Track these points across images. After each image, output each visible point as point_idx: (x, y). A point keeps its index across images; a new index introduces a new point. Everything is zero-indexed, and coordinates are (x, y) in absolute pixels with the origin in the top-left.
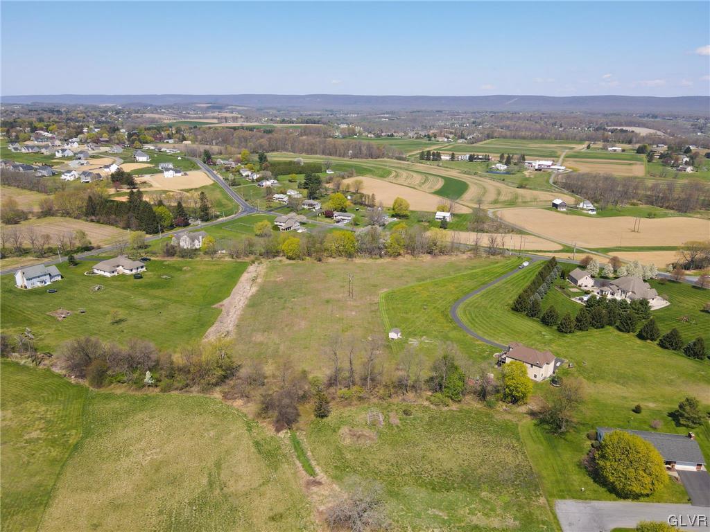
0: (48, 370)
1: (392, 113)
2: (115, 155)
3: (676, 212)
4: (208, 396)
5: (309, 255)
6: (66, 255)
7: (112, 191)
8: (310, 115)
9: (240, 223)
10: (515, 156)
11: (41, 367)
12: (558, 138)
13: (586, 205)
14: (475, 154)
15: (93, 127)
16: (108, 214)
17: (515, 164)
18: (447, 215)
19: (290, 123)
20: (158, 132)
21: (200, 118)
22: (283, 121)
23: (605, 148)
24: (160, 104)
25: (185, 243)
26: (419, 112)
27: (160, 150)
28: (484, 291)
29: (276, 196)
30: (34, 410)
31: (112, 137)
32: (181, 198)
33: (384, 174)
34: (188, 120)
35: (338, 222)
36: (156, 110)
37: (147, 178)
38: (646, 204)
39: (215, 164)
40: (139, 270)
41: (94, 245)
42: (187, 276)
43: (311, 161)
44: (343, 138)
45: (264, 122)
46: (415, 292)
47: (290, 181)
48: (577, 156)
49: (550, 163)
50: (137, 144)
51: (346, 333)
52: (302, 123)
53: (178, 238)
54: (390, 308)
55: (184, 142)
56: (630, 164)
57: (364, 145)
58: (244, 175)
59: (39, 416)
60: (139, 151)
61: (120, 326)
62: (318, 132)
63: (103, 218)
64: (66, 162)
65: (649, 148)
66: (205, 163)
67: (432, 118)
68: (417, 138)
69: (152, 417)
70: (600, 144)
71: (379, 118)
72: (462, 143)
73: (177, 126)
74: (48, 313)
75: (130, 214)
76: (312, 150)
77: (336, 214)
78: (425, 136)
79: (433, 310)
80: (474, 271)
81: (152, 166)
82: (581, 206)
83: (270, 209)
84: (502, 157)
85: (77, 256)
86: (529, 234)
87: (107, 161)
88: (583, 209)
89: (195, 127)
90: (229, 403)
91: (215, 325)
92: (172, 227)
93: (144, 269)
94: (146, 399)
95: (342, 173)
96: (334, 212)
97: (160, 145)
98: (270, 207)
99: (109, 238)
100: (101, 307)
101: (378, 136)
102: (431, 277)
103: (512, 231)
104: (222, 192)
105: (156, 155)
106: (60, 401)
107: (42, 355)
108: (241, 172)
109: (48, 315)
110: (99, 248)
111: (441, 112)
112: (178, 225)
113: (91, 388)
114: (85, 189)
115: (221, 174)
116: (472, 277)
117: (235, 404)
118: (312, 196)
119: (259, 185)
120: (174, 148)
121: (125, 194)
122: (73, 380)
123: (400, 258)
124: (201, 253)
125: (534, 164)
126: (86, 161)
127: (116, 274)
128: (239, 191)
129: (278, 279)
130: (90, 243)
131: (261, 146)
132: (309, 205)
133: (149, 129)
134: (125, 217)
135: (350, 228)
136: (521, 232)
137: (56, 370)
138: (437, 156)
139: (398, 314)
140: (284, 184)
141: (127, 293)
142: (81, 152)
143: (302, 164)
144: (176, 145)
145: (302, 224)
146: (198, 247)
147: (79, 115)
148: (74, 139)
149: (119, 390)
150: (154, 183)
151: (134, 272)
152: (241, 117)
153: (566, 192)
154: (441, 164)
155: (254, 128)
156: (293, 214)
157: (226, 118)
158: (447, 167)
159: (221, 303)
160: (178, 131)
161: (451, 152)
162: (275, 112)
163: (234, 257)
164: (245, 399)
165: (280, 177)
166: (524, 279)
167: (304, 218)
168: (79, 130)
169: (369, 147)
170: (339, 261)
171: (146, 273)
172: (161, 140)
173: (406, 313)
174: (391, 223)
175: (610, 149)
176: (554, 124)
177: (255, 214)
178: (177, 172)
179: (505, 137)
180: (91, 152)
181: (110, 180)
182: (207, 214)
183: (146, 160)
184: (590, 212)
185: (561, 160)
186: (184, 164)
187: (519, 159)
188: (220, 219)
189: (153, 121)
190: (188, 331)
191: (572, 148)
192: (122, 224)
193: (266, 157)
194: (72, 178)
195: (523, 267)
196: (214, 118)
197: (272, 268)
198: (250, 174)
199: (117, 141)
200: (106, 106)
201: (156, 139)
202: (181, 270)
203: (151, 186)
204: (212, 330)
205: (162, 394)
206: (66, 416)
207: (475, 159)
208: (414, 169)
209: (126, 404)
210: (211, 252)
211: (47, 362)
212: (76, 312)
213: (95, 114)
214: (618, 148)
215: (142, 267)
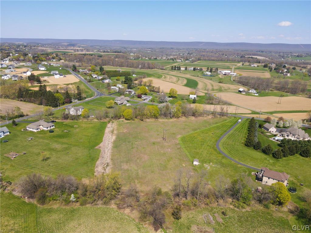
0: (10, 193)
1: (152, 49)
2: (28, 67)
3: (291, 94)
4: (108, 207)
5: (136, 117)
6: (10, 120)
7: (30, 85)
8: (115, 49)
9: (97, 101)
10: (214, 69)
11: (6, 191)
12: (228, 60)
13: (253, 91)
14: (196, 67)
15: (14, 53)
16: (30, 97)
17: (214, 72)
18: (195, 96)
19: (108, 52)
20: (47, 56)
21: (65, 50)
22: (104, 52)
23: (250, 65)
24: (45, 43)
25: (72, 112)
26: (163, 48)
27: (50, 64)
28: (227, 136)
29: (112, 87)
30: (6, 223)
31: (26, 58)
32: (67, 89)
33: (159, 77)
34: (60, 51)
35: (144, 100)
36: (43, 45)
37: (46, 78)
38: (277, 90)
39: (79, 72)
40: (51, 127)
41: (25, 114)
42: (77, 130)
43: (124, 70)
44: (135, 59)
45: (95, 52)
46: (195, 137)
47: (117, 80)
48: (239, 68)
49: (229, 72)
50: (38, 61)
51: (170, 162)
52: (113, 52)
53: (69, 109)
54: (187, 146)
55: (61, 61)
56: (263, 72)
57: (146, 63)
58: (94, 77)
59: (10, 228)
60: (40, 65)
61: (47, 162)
62: (123, 57)
63: (27, 99)
64: (3, 70)
65: (269, 65)
66: (73, 71)
67: (169, 51)
68: (167, 60)
69: (80, 225)
70: (247, 64)
71: (146, 51)
72: (188, 62)
73: (56, 53)
74: (5, 155)
75: (42, 97)
76: (122, 65)
77: (143, 96)
78: (171, 59)
79: (208, 147)
80: (217, 125)
81: (47, 72)
82: (250, 91)
83: (110, 94)
84: (208, 69)
85: (16, 120)
86: (234, 105)
87: (24, 69)
88: (251, 93)
89: (65, 54)
90: (122, 211)
91: (99, 159)
92: (63, 104)
93: (54, 127)
94: (73, 211)
95: (141, 76)
96: (142, 95)
97: (50, 62)
98: (110, 93)
99: (32, 110)
100: (34, 150)
101: (150, 59)
102: (199, 129)
103: (226, 104)
104: (85, 85)
105: (48, 67)
106: (22, 216)
107: (6, 183)
108: (92, 75)
109: (5, 156)
110: (27, 115)
111: (173, 48)
112: (67, 103)
113: (39, 205)
114: (16, 84)
115: (83, 76)
116: (218, 128)
117: (125, 212)
118: (129, 87)
119: (102, 82)
120: (57, 63)
121: (36, 86)
122: (26, 200)
123: (180, 118)
124: (82, 117)
125: (222, 72)
126: (14, 70)
127: (39, 130)
128: (93, 84)
129: (125, 131)
130: (23, 113)
131: (98, 63)
132: (129, 92)
133: (43, 54)
134: (40, 99)
135: (151, 103)
136: (230, 104)
137: (16, 194)
138: (179, 68)
139: (192, 150)
140: (114, 81)
141: (47, 141)
142: (11, 65)
143: (121, 72)
144: (58, 62)
145: (128, 101)
146: (79, 114)
147: (6, 47)
148: (6, 59)
149: (56, 206)
150: (50, 81)
151: (49, 129)
152: (85, 50)
153: (240, 85)
154: (181, 72)
155: (93, 55)
156: (123, 96)
157: (78, 50)
158: (184, 73)
159: (99, 146)
160: (57, 55)
161: (185, 67)
162: (99, 47)
163: (99, 119)
164: (130, 208)
165: (112, 78)
166: (242, 128)
167: (128, 99)
168: (8, 55)
169: (148, 64)
170: (151, 120)
171: (55, 129)
172: (49, 59)
173: (196, 149)
174: (169, 100)
175: (252, 65)
176: (223, 54)
177: (103, 96)
178: (61, 75)
179: (205, 60)
180: (16, 65)
181: (27, 79)
182: (81, 97)
183: (44, 69)
184: (256, 94)
185: (233, 70)
186: (64, 71)
187: (215, 70)
188: (87, 99)
189: (43, 51)
190: (86, 163)
191: (236, 65)
192: (38, 102)
193: (103, 68)
194: (8, 78)
195: (239, 122)
196: (72, 50)
197: (120, 125)
198: (97, 77)
199: (28, 60)
200: (19, 44)
201: (47, 59)
202: (73, 127)
203: (49, 82)
204: (98, 162)
205: (81, 207)
206: (27, 227)
207: (196, 69)
208: (170, 74)
209: (61, 215)
210: (86, 117)
211: (9, 188)
212: (21, 154)
213: (14, 47)
214: (256, 65)
215: (53, 126)
